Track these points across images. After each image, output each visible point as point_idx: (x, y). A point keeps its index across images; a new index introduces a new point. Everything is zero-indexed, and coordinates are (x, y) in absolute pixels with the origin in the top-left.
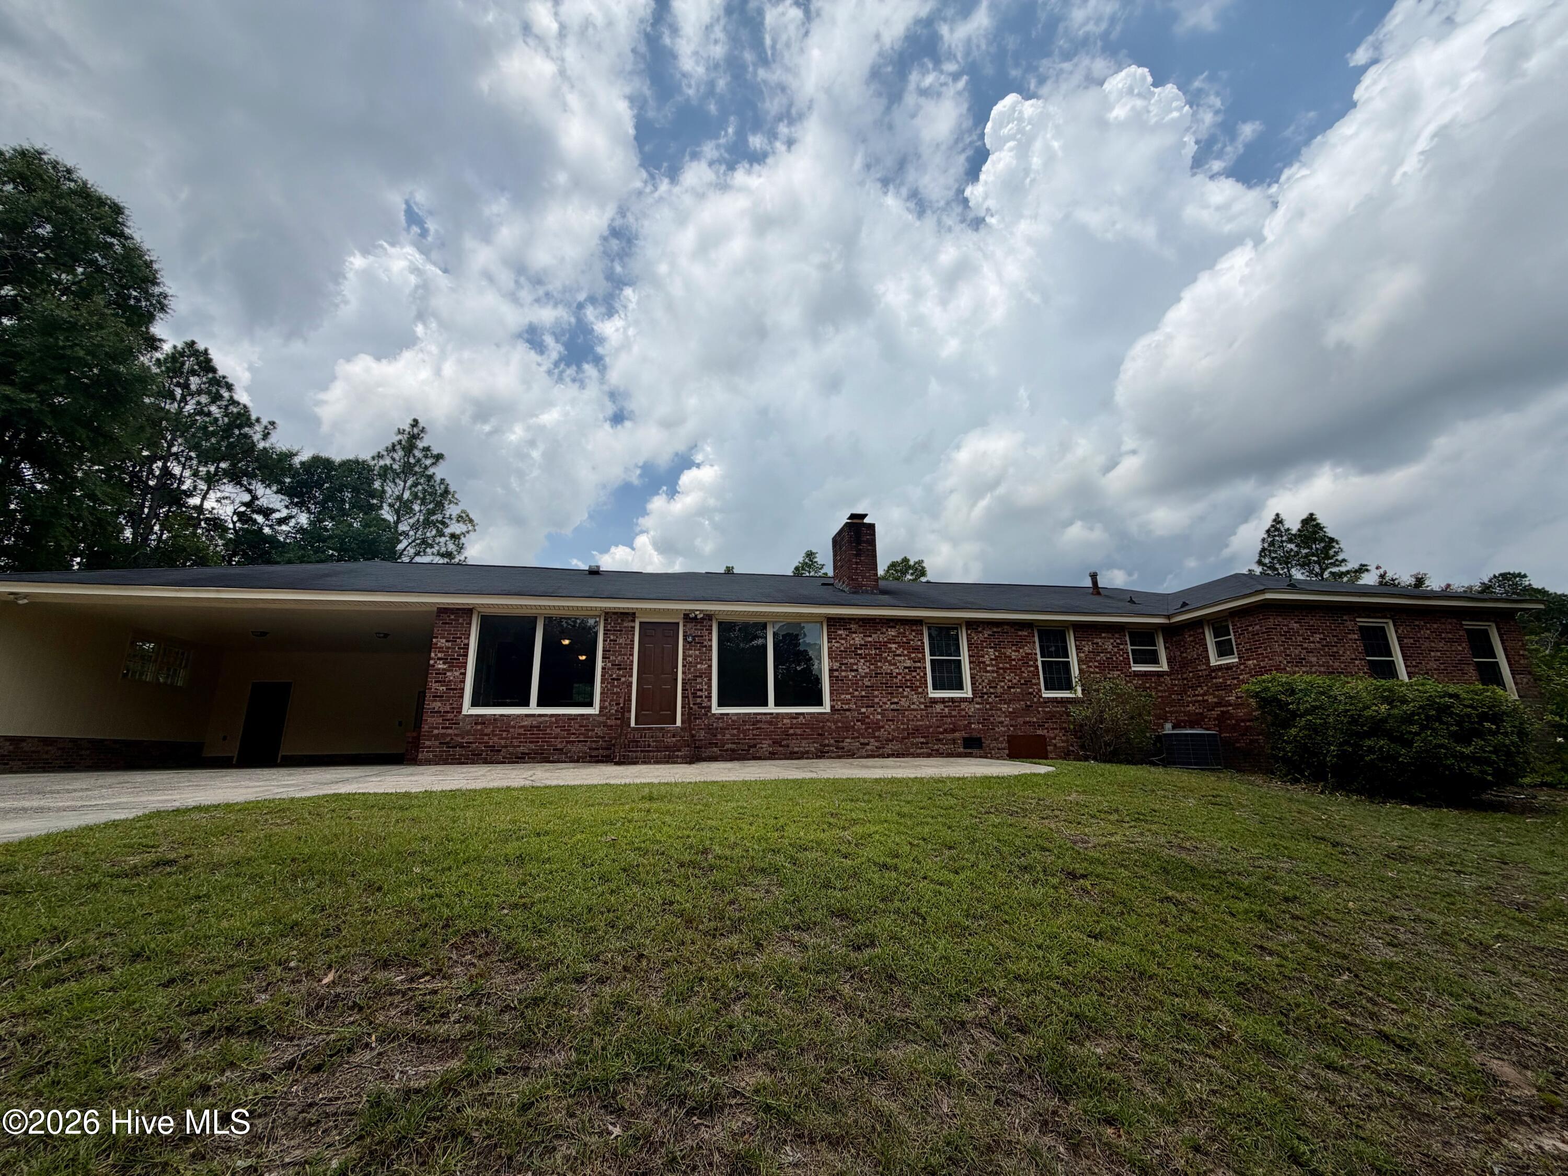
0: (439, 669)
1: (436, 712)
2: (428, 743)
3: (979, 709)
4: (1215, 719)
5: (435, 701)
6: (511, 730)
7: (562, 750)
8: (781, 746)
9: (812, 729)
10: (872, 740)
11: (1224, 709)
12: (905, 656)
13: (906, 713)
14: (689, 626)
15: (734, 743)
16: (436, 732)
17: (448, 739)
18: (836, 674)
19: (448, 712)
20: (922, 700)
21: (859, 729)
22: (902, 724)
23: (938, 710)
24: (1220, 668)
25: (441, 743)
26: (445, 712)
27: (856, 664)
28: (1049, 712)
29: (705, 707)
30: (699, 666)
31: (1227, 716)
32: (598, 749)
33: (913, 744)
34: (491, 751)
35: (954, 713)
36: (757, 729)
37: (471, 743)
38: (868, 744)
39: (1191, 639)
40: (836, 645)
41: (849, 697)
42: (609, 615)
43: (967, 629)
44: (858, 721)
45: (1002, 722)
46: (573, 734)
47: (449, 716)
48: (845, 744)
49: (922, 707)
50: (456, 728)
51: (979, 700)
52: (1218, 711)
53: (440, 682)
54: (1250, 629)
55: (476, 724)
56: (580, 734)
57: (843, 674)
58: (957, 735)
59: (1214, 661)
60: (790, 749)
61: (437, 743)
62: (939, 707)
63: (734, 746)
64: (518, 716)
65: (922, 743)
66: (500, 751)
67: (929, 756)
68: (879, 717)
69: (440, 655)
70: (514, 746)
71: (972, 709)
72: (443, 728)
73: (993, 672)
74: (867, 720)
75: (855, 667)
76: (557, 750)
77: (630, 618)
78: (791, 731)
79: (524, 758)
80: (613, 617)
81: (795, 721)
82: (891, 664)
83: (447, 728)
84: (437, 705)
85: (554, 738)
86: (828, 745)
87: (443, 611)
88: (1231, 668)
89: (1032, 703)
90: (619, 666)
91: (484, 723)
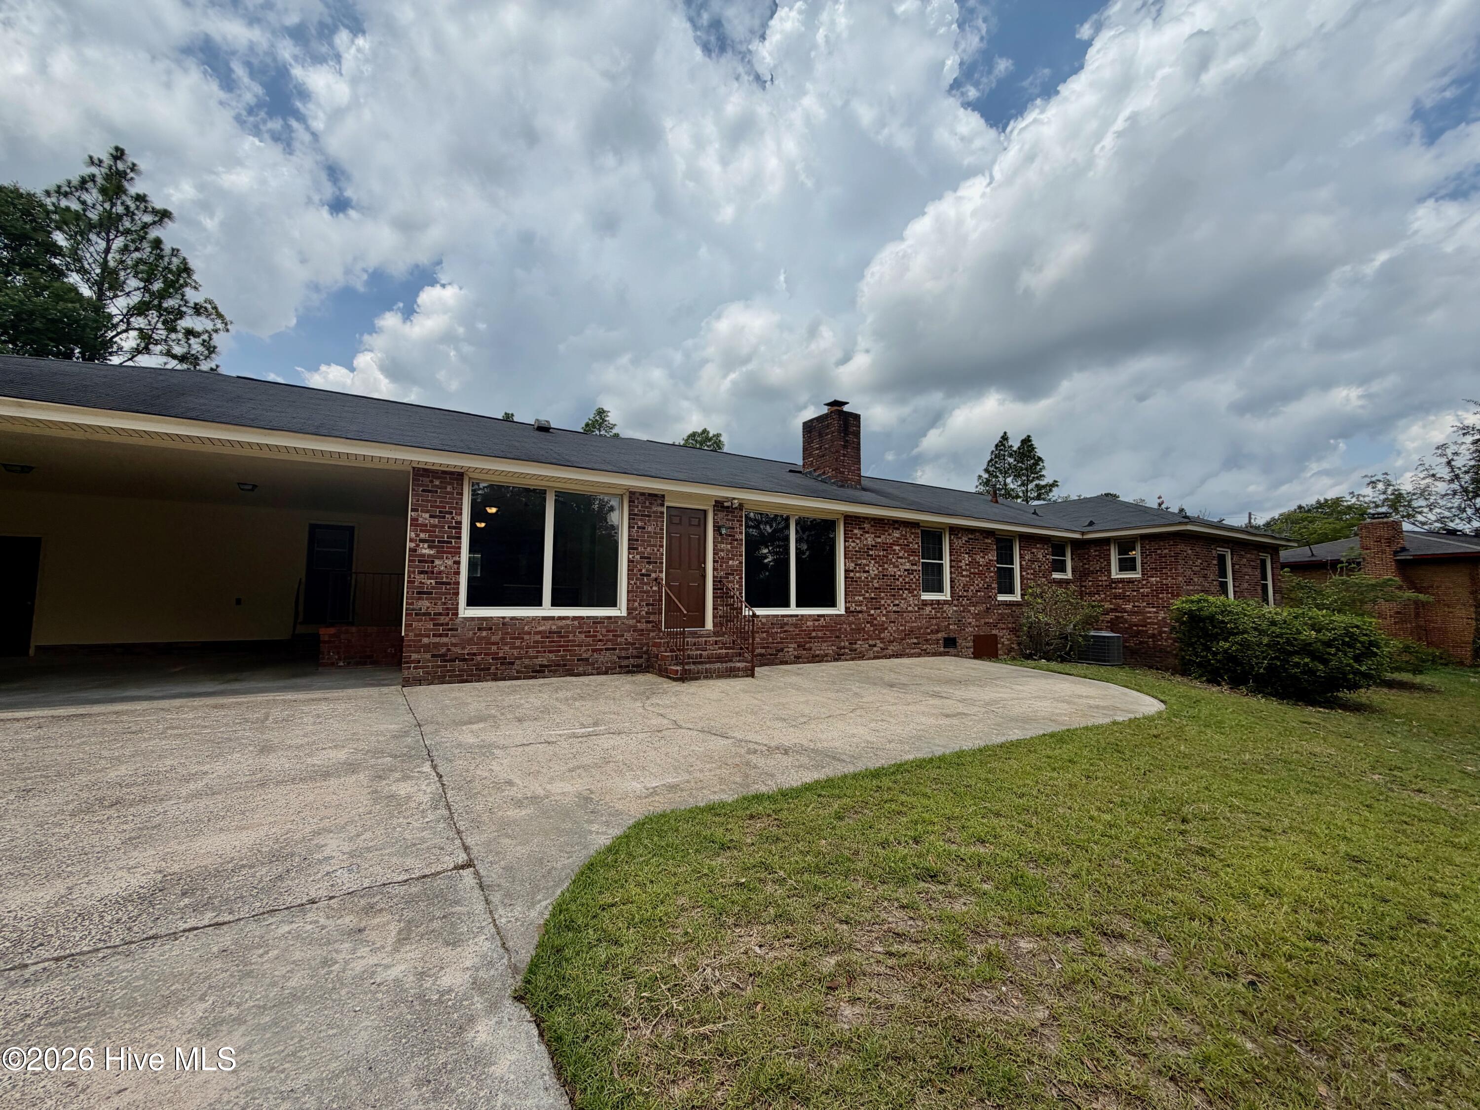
0: (423, 555)
1: (424, 614)
2: (414, 656)
3: (956, 611)
4: (1108, 622)
5: (419, 599)
6: (526, 637)
7: (587, 660)
8: (804, 649)
9: (831, 631)
10: (878, 642)
11: (1120, 614)
12: (906, 558)
13: (905, 615)
14: (721, 515)
15: (764, 648)
16: (425, 640)
17: (444, 650)
18: (852, 574)
19: (440, 614)
20: (916, 602)
21: (869, 631)
22: (901, 625)
23: (928, 612)
24: (1122, 581)
25: (433, 656)
26: (435, 614)
27: (868, 565)
28: (1001, 614)
29: (736, 609)
30: (731, 562)
31: (1121, 620)
32: (628, 658)
33: (908, 644)
34: (502, 664)
35: (939, 615)
36: (785, 631)
37: (474, 654)
38: (875, 646)
39: (1097, 553)
40: (853, 544)
41: (861, 598)
42: (634, 496)
43: (950, 535)
44: (868, 623)
45: (970, 623)
46: (600, 640)
47: (443, 619)
48: (858, 646)
49: (916, 609)
50: (453, 636)
51: (955, 602)
52: (1112, 615)
53: (426, 572)
54: (1159, 552)
55: (479, 629)
56: (608, 641)
57: (858, 575)
58: (940, 635)
59: (1115, 574)
60: (812, 652)
61: (428, 656)
62: (928, 608)
63: (763, 651)
64: (534, 619)
65: (915, 644)
66: (513, 664)
67: (919, 655)
68: (884, 619)
69: (422, 536)
70: (531, 658)
71: (950, 610)
72: (434, 635)
73: (967, 576)
74: (875, 622)
75: (867, 568)
76: (582, 660)
77: (659, 502)
78: (814, 634)
79: (543, 672)
80: (641, 498)
81: (816, 623)
82: (894, 567)
83: (440, 635)
84: (424, 604)
85: (578, 646)
86: (844, 648)
87: (422, 473)
88: (1133, 582)
89: (991, 606)
90: (648, 560)
91: (491, 629)
